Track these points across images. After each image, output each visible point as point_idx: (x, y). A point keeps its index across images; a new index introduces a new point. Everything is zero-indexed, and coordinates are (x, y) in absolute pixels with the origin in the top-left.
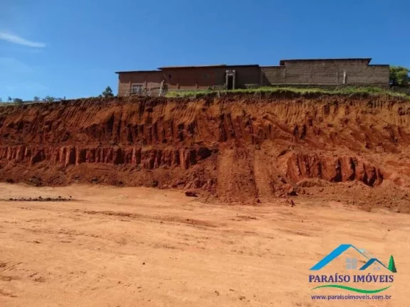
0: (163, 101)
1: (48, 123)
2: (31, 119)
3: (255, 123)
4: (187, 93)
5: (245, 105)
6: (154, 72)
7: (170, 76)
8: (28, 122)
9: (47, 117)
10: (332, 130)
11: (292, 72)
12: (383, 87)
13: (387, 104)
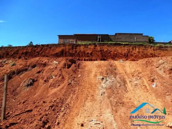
0: (80, 45)
1: (37, 52)
2: (30, 51)
3: (112, 53)
4: (85, 43)
5: (107, 47)
6: (72, 36)
7: (78, 37)
8: (29, 52)
9: (36, 50)
10: (135, 55)
11: (119, 37)
12: (147, 43)
13: (150, 47)
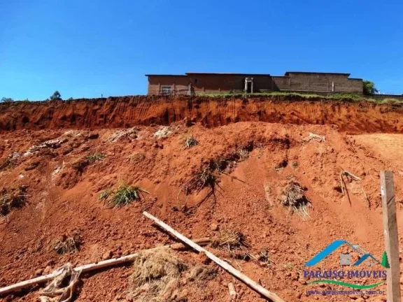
0: (206, 100)
2: (82, 112)
3: (285, 118)
5: (273, 105)
6: (182, 76)
7: (196, 81)
8: (79, 115)
9: (99, 111)
11: (295, 81)
12: (360, 95)
13: (371, 106)
